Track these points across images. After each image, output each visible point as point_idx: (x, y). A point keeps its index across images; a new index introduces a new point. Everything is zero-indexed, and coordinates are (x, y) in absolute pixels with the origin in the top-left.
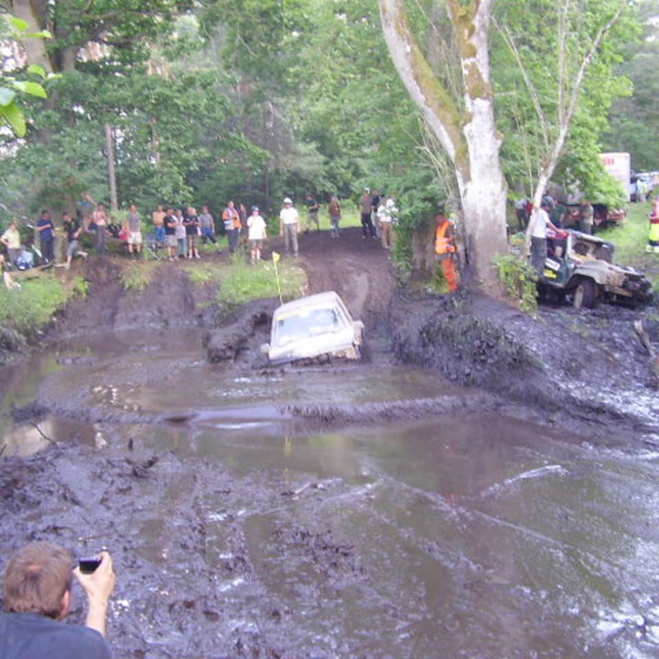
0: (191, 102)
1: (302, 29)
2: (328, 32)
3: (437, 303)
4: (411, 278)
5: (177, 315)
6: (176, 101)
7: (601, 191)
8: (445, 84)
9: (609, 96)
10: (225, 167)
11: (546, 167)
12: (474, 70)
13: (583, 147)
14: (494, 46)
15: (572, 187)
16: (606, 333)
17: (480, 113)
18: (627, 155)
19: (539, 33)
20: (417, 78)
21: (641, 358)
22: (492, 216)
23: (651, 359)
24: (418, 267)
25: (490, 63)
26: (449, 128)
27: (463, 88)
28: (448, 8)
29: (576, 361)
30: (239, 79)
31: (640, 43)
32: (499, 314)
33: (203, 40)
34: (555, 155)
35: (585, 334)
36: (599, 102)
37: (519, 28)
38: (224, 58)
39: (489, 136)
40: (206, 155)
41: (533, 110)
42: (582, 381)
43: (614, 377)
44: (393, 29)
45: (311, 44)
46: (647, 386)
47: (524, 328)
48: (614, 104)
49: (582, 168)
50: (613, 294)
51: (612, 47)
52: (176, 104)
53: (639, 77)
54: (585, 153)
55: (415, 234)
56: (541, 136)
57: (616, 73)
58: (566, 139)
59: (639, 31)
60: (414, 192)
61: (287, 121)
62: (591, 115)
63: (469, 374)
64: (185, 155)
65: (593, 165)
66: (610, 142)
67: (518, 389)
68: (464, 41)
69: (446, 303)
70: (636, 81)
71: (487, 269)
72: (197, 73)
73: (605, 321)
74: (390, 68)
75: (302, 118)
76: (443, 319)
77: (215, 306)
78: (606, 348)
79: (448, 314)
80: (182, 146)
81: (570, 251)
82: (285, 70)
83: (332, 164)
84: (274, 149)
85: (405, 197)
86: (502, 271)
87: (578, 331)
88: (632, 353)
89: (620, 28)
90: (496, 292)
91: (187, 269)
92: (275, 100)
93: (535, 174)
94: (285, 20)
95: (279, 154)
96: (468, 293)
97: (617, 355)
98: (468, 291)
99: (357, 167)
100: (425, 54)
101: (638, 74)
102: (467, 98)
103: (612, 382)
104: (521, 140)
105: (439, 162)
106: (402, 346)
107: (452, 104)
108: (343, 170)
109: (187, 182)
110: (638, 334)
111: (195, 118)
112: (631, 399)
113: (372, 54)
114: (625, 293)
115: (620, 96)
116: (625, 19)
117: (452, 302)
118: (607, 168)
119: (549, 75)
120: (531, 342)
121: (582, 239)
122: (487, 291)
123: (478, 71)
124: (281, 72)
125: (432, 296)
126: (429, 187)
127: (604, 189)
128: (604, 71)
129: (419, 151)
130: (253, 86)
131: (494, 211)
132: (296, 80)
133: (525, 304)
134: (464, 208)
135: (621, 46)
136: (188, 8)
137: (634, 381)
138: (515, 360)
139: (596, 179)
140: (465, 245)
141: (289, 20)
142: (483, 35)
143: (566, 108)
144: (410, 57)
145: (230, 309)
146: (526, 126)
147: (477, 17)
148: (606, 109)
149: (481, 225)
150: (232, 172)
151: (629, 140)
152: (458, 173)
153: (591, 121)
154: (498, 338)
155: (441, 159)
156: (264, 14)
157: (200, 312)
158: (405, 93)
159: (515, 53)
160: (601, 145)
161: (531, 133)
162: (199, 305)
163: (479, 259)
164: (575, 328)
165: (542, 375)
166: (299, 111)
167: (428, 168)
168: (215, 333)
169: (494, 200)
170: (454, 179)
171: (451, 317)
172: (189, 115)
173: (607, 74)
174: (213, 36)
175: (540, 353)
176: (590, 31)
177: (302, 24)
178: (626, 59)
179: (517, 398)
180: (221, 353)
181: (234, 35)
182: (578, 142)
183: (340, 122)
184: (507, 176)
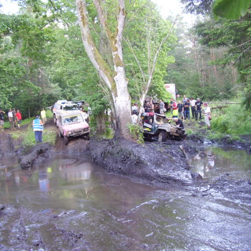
0: (10, 69)
1: (52, 41)
2: (62, 42)
3: (107, 142)
4: (96, 134)
5: (7, 151)
6: (4, 69)
7: (165, 98)
8: (107, 61)
9: (166, 63)
10: (23, 93)
11: (145, 91)
12: (117, 56)
13: (158, 82)
14: (124, 47)
15: (154, 97)
16: (169, 150)
17: (120, 72)
18: (174, 84)
19: (140, 41)
20: (96, 60)
21: (183, 159)
22: (126, 110)
23: (187, 159)
24: (99, 129)
25: (123, 53)
26: (109, 77)
27: (113, 63)
28: (107, 34)
29: (159, 161)
30: (28, 60)
31: (177, 43)
32: (130, 145)
33: (13, 45)
34: (148, 86)
35: (162, 151)
36: (163, 65)
37: (132, 39)
38: (22, 52)
39: (123, 80)
40: (16, 89)
41: (139, 69)
42: (162, 168)
43: (173, 166)
44: (87, 42)
45: (55, 47)
46: (185, 169)
47: (140, 150)
48: (168, 66)
49: (158, 90)
50: (173, 135)
51: (167, 45)
52: (4, 70)
53: (177, 55)
54: (159, 84)
55: (98, 117)
56: (142, 79)
57: (169, 55)
58: (151, 80)
59: (176, 39)
60: (96, 101)
61: (46, 75)
62: (160, 71)
63: (120, 168)
64: (8, 89)
65: (162, 88)
66: (168, 80)
67: (139, 173)
68: (113, 45)
69: (110, 142)
70: (176, 57)
71: (125, 129)
72: (12, 59)
73: (169, 146)
74: (86, 55)
75: (52, 74)
76: (110, 148)
77: (22, 147)
78: (170, 156)
79: (111, 146)
80: (7, 86)
81: (155, 120)
82: (45, 56)
83: (64, 91)
84: (42, 86)
85: (93, 103)
86: (131, 130)
87: (159, 150)
88: (179, 157)
89: (169, 39)
90: (129, 137)
91: (10, 133)
92: (42, 67)
93: (141, 93)
94: (45, 38)
95: (44, 88)
96: (119, 138)
97: (174, 158)
98: (118, 137)
99: (74, 92)
100: (99, 50)
101: (177, 54)
102: (115, 66)
103: (173, 168)
104: (135, 81)
105: (106, 90)
106: (94, 159)
107: (109, 69)
108: (68, 93)
109: (9, 100)
110: (181, 150)
111: (12, 75)
112: (180, 174)
113: (78, 50)
114: (177, 135)
115: (170, 63)
116: (171, 35)
117: (113, 142)
118: (167, 89)
119: (144, 56)
120: (143, 155)
121: (159, 116)
122: (125, 137)
123: (119, 56)
124: (44, 57)
125: (105, 140)
126: (102, 99)
127: (166, 97)
128: (164, 54)
129: (98, 86)
130: (33, 62)
131: (126, 107)
132: (50, 60)
133: (140, 141)
134: (115, 107)
135: (170, 44)
136: (8, 34)
137: (181, 167)
138: (137, 162)
139: (163, 94)
140: (116, 120)
141: (47, 38)
142: (120, 43)
143: (151, 68)
144: (93, 52)
145: (28, 148)
146: (137, 75)
147: (118, 37)
148: (166, 68)
149: (122, 113)
150: (26, 95)
151: (175, 78)
152: (113, 94)
153: (161, 72)
154: (130, 154)
155: (106, 89)
156: (37, 35)
157: (16, 150)
158: (92, 65)
159: (131, 49)
160: (164, 81)
161: (139, 78)
162: (16, 147)
163: (122, 125)
164: (158, 149)
165: (147, 167)
166: (51, 71)
167: (101, 92)
168: (23, 158)
169: (126, 103)
170: (111, 96)
171: (113, 148)
172: (9, 74)
173: (165, 55)
174: (18, 44)
175: (146, 159)
176: (159, 40)
177: (52, 39)
178: (172, 49)
179: (139, 176)
180: (26, 165)
181: (26, 44)
182: (156, 80)
183: (67, 75)
184: (130, 94)
